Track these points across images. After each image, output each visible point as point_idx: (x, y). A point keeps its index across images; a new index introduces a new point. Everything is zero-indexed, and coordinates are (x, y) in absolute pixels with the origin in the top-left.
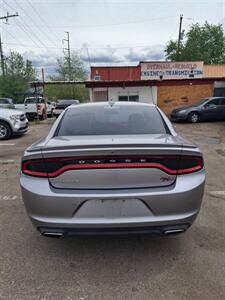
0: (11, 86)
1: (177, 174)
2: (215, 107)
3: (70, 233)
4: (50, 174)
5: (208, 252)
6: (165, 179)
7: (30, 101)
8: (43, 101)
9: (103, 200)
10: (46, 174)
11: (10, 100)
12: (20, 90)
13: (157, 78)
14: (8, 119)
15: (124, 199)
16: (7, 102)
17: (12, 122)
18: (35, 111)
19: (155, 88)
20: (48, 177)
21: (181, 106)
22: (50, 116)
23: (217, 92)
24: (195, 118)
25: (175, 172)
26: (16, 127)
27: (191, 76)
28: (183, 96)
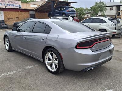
19: (2, 12)
27: (19, 7)
28: (17, 17)
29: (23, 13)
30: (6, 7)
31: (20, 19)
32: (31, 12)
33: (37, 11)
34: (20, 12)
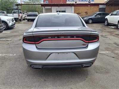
0: (5, 5)
1: (89, 43)
2: (99, 16)
3: (45, 67)
4: (36, 43)
5: (100, 74)
6: (84, 45)
7: (14, 13)
8: (21, 13)
9: (58, 53)
10: (34, 43)
11: (5, 12)
12: (10, 7)
13: (74, 3)
14: (6, 21)
15: (67, 53)
16: (4, 13)
17: (8, 22)
18: (18, 17)
19: (73, 8)
20: (35, 44)
21: (85, 16)
22: (24, 20)
23: (100, 10)
24: (90, 21)
25: (88, 42)
26: (10, 24)
27: (89, 2)
28: (86, 11)
29: (92, 7)
30: (76, 2)
31: (89, 14)
32: (101, 6)
33: (108, 5)
34: (89, 7)
